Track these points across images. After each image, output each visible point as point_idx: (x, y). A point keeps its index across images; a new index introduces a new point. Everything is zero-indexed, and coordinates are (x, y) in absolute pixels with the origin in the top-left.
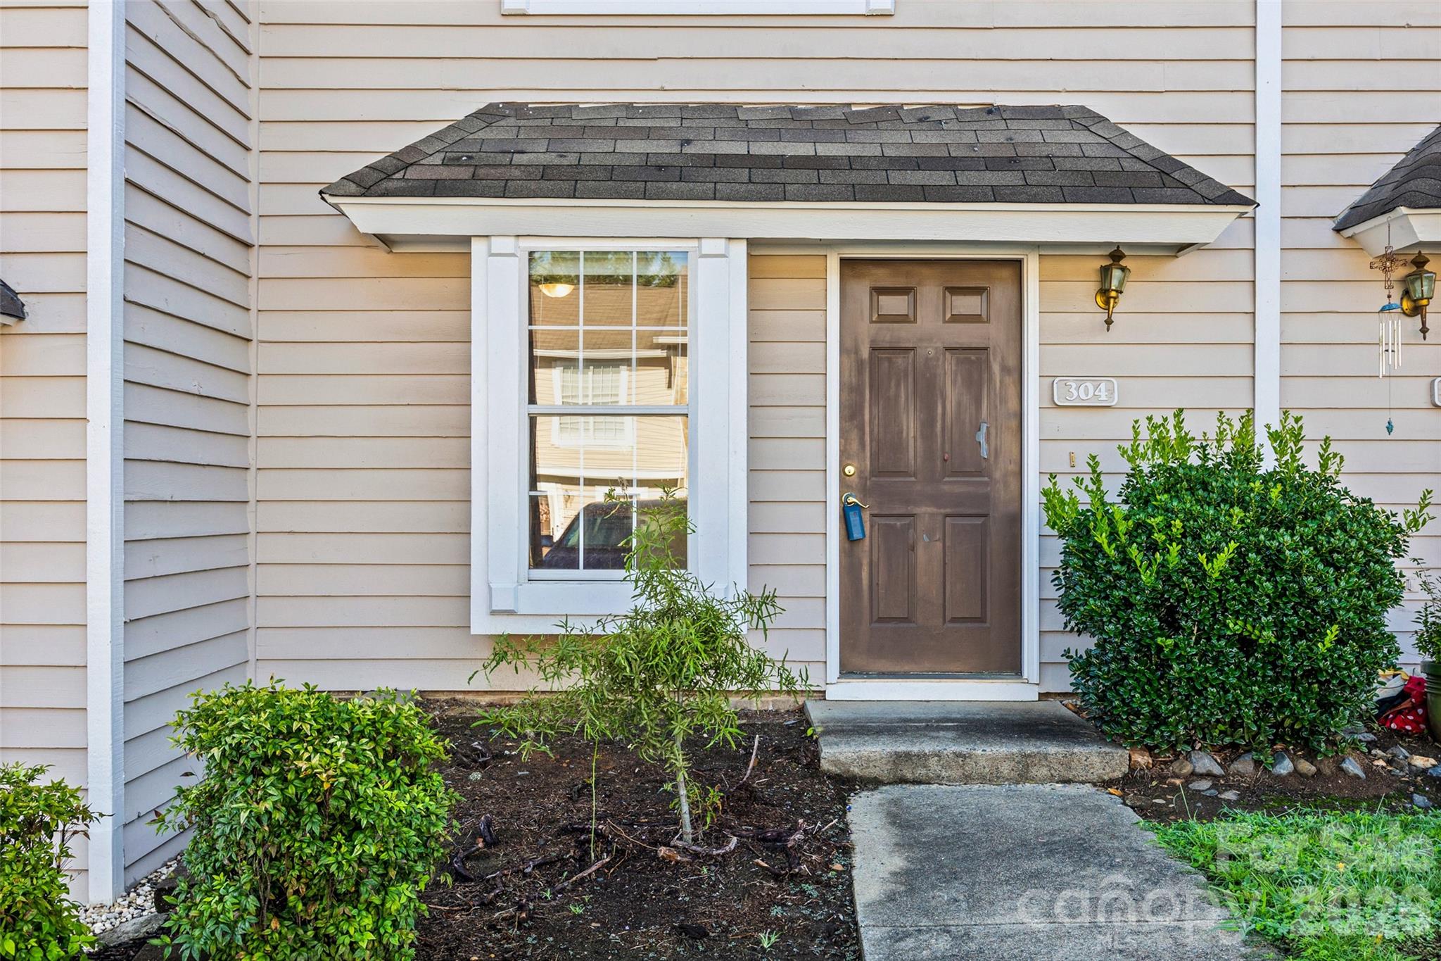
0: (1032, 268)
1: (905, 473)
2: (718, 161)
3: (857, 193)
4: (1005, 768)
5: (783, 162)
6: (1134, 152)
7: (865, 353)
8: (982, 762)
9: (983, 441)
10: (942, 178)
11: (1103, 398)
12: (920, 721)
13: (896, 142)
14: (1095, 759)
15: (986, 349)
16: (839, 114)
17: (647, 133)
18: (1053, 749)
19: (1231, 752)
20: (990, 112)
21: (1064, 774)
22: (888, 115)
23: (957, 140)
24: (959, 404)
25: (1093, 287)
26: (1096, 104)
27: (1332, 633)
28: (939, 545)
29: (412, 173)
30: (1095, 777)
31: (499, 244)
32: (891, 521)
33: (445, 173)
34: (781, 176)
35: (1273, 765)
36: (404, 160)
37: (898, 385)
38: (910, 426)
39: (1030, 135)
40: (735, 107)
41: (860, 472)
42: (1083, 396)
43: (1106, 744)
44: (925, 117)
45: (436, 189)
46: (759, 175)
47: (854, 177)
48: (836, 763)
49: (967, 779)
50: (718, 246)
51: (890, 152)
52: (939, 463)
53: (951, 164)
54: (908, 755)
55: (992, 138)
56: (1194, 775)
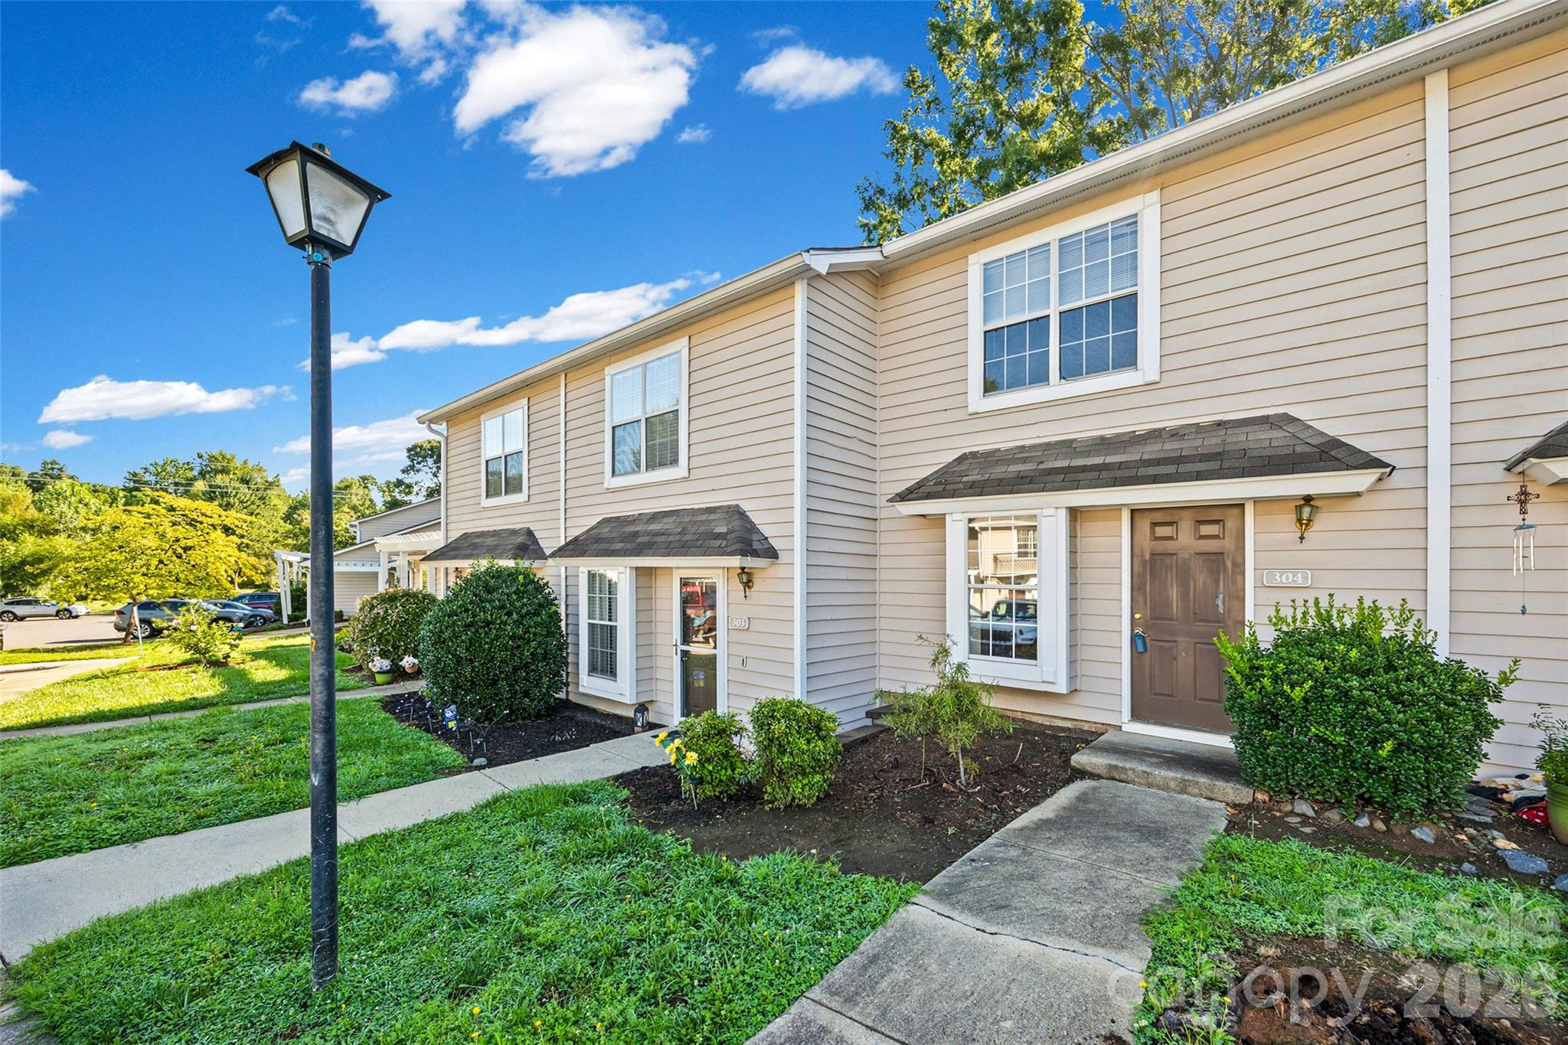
0: (1249, 509)
1: (1172, 619)
2: (1051, 472)
3: (1116, 482)
4: (1172, 784)
5: (1084, 469)
6: (1308, 441)
7: (1147, 557)
8: (1158, 779)
9: (1220, 604)
10: (1171, 469)
11: (1300, 581)
12: (1151, 749)
13: (1152, 451)
14: (1230, 791)
15: (1222, 553)
16: (1127, 438)
17: (1024, 460)
18: (1203, 780)
19: (1324, 805)
20: (1219, 425)
21: (1210, 795)
22: (1155, 435)
23: (1187, 447)
24: (1205, 583)
25: (1294, 517)
26: (1294, 412)
27: (1389, 745)
28: (1192, 658)
29: (921, 490)
30: (1229, 801)
31: (956, 516)
32: (1163, 644)
33: (934, 489)
34: (1081, 476)
35: (1355, 820)
36: (921, 484)
37: (1167, 573)
38: (1174, 593)
39: (1239, 439)
40: (1072, 441)
41: (1143, 617)
42: (1284, 581)
43: (1240, 783)
44: (1176, 434)
45: (929, 496)
46: (1069, 477)
47: (1118, 474)
48: (1078, 763)
49: (1150, 785)
50: (1052, 511)
51: (1145, 457)
52: (1192, 615)
53: (1179, 460)
54: (1116, 767)
55: (1212, 443)
56: (1292, 813)
